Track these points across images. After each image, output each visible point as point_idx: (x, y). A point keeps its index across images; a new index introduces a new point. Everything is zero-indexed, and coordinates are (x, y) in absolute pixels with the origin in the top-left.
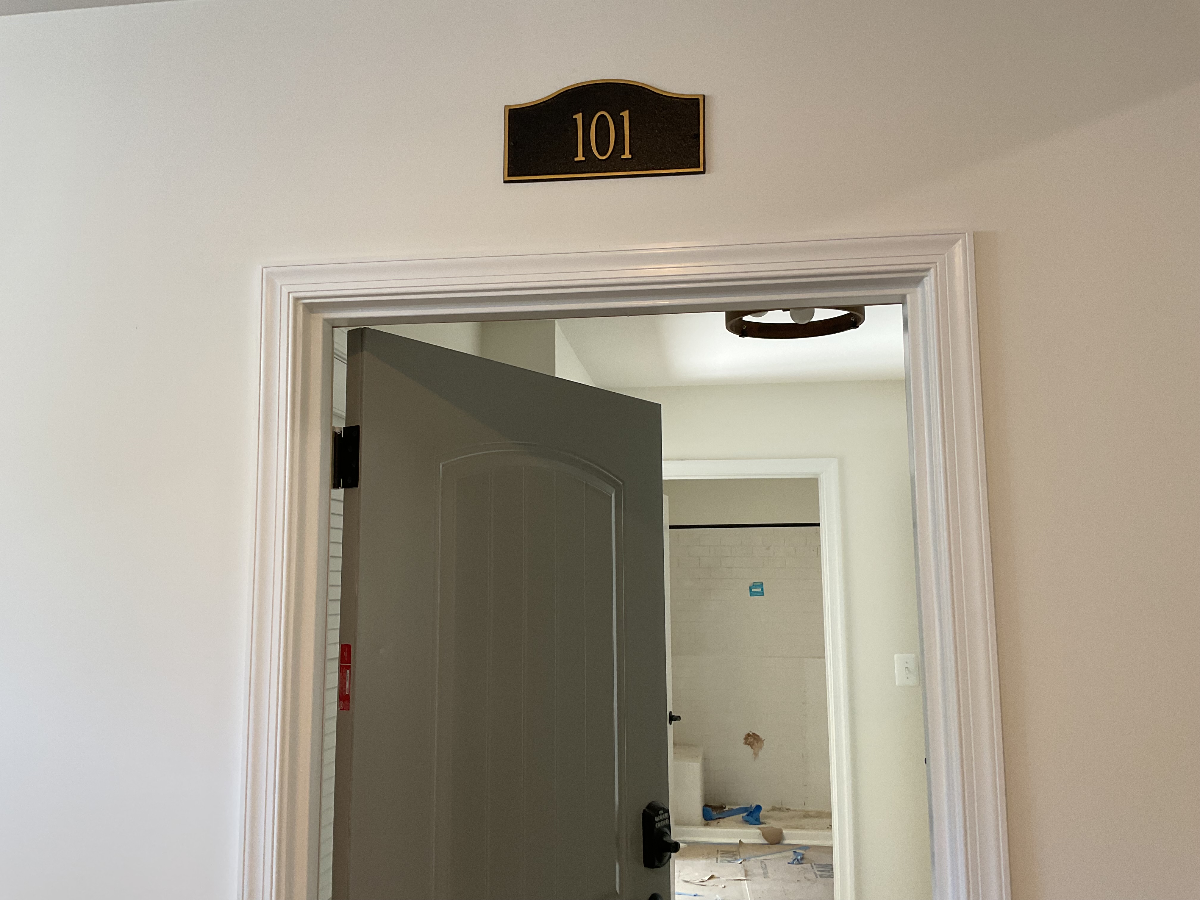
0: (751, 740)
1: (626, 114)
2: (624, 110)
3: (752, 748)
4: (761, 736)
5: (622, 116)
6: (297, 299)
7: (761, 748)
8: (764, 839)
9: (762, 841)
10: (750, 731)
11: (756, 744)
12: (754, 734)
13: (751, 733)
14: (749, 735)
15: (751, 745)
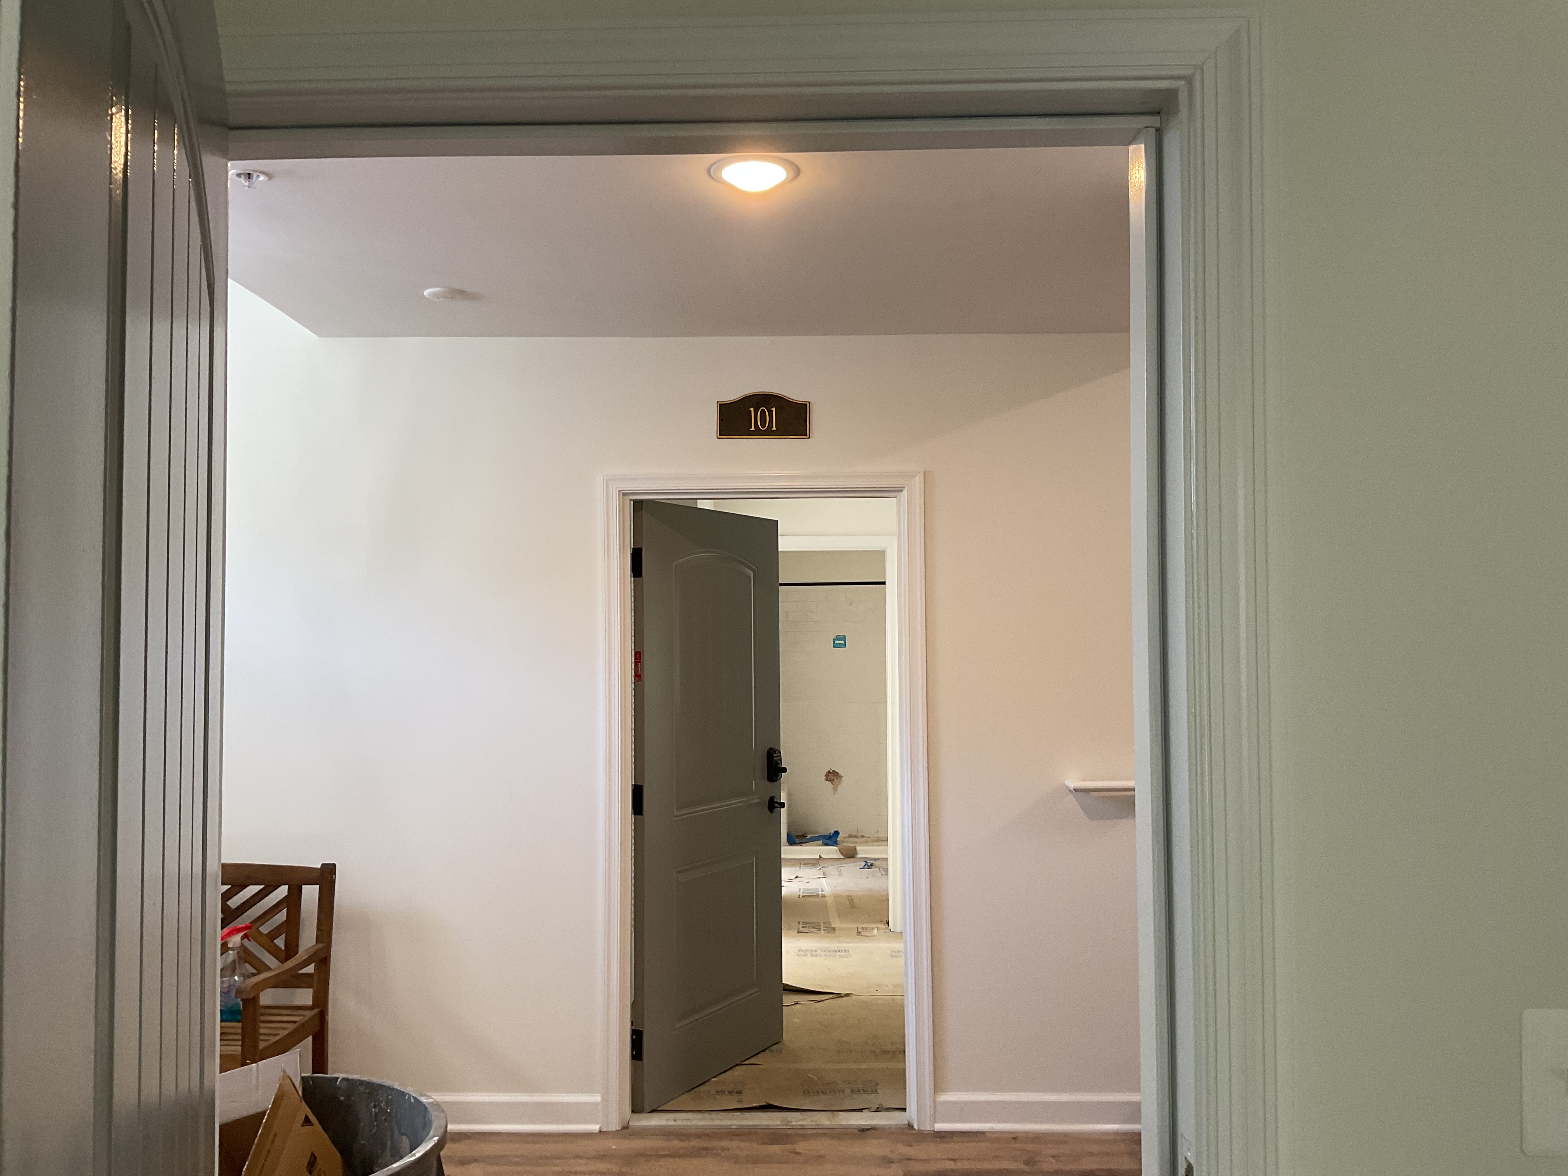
0: (831, 776)
1: (774, 409)
2: (773, 407)
3: (832, 784)
4: (840, 773)
5: (772, 411)
6: (619, 491)
7: (840, 783)
8: (840, 855)
10: (831, 769)
11: (836, 780)
12: (834, 771)
13: (831, 771)
14: (829, 772)
15: (831, 781)
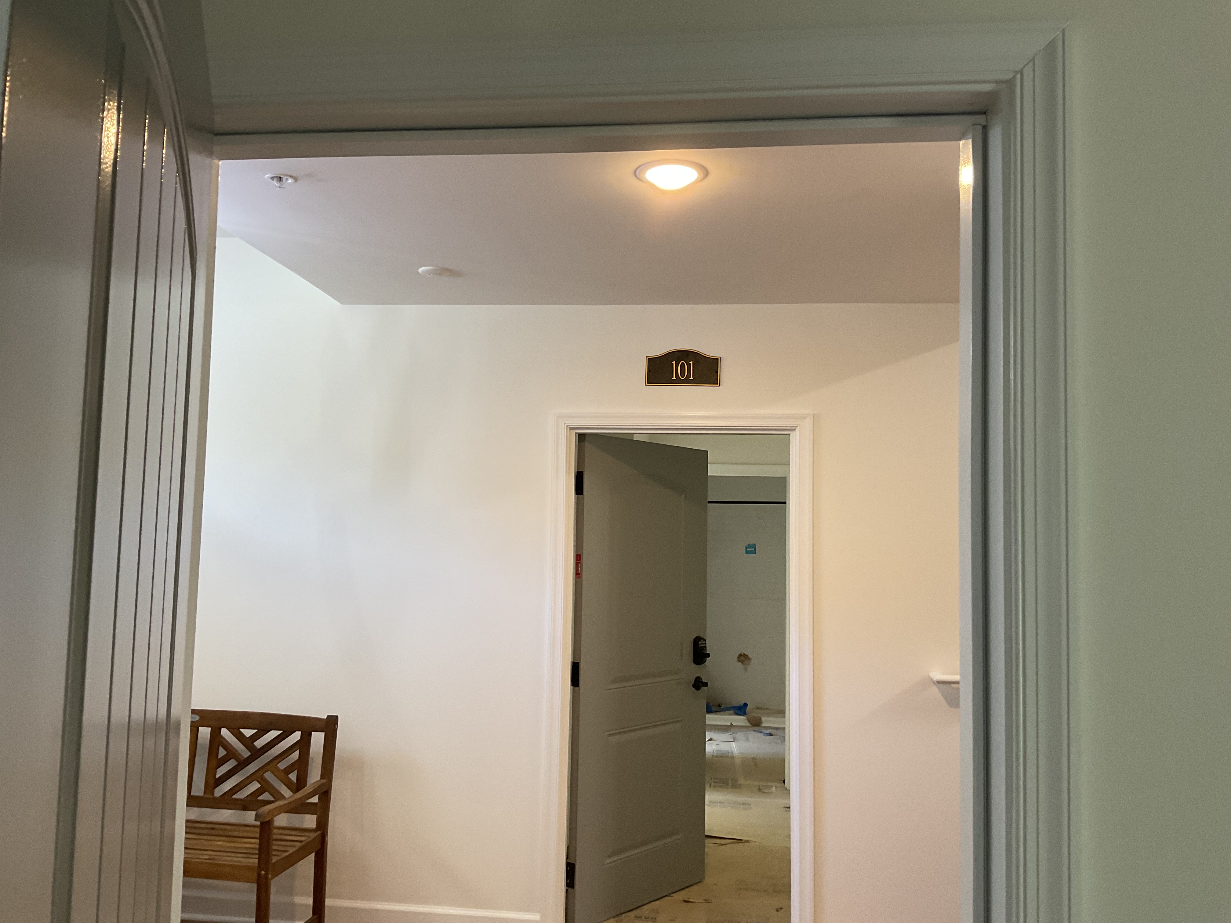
0: (742, 658)
2: (690, 361)
3: (743, 665)
4: (749, 656)
5: (690, 364)
7: (749, 664)
8: (748, 723)
9: (748, 724)
10: (742, 652)
11: (746, 661)
12: (744, 654)
13: (742, 654)
14: (740, 655)
15: (742, 662)
